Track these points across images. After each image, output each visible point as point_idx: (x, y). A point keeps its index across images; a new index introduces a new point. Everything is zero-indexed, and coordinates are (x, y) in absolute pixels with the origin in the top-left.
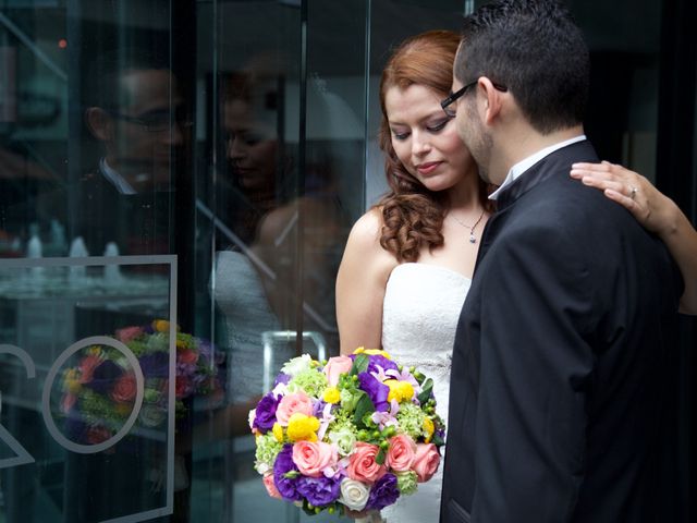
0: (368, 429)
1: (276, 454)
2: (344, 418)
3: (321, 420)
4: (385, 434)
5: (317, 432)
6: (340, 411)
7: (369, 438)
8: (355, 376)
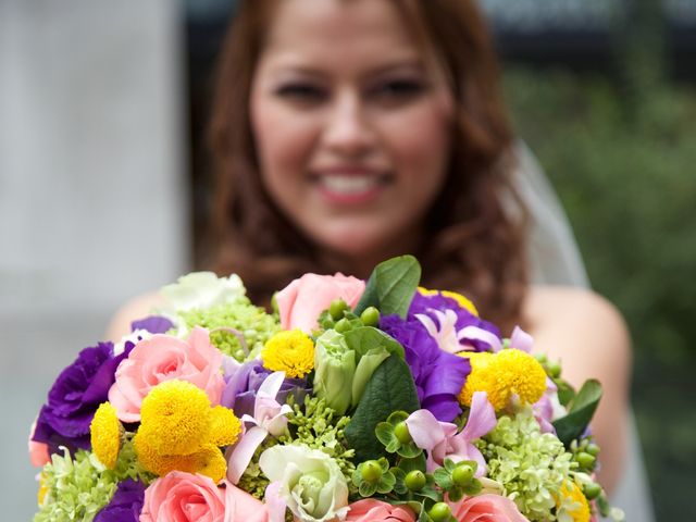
0: (393, 459)
1: (93, 510)
2: (319, 423)
3: (247, 418)
4: (444, 480)
5: (227, 451)
6: (310, 403)
7: (391, 485)
8: (370, 311)
